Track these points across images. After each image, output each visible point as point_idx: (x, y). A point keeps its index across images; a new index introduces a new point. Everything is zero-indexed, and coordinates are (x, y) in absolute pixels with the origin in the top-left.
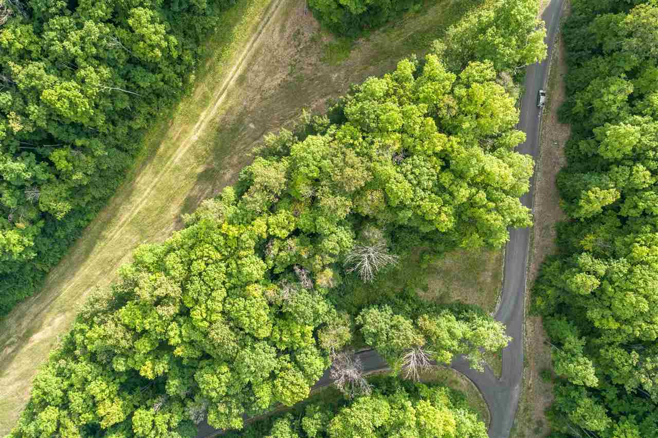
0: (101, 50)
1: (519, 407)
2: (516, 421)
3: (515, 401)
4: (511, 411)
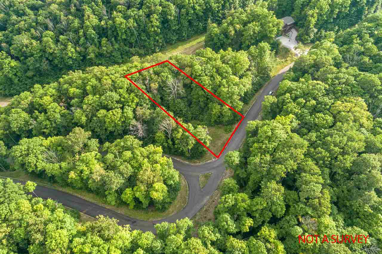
0: (139, 19)
1: (203, 207)
2: (198, 214)
3: (203, 203)
4: (198, 207)
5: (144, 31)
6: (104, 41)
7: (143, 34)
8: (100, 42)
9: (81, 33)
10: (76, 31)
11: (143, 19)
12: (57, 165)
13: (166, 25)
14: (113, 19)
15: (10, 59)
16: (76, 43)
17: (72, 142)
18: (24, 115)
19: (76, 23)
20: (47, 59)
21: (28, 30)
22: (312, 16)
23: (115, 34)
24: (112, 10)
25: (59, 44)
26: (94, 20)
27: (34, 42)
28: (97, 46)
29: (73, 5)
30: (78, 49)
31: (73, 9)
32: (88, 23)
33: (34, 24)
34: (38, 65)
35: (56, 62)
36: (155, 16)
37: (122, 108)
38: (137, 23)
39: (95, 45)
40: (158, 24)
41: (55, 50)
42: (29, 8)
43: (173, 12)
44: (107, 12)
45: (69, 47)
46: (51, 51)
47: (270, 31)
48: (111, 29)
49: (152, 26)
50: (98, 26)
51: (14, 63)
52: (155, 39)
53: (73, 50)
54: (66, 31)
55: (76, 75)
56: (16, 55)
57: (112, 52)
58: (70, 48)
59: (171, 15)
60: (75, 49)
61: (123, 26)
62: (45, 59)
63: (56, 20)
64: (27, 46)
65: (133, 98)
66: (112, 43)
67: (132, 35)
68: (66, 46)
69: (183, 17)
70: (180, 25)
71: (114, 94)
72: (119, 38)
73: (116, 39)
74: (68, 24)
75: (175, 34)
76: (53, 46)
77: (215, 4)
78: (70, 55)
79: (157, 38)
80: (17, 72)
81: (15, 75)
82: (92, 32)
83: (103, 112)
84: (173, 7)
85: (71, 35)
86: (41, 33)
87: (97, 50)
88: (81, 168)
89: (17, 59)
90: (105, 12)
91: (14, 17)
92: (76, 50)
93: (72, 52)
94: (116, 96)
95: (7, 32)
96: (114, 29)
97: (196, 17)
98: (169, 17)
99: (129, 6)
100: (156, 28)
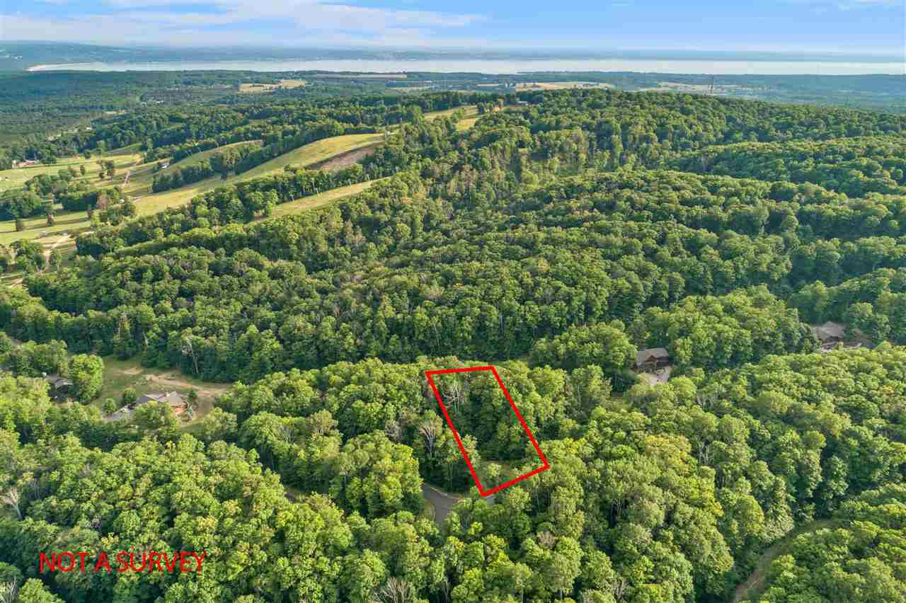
0: (446, 320)
5: (450, 335)
6: (394, 338)
7: (447, 339)
8: (388, 339)
9: (369, 324)
10: (363, 322)
11: (452, 320)
12: (287, 446)
13: (481, 334)
14: (413, 314)
15: (274, 340)
16: (359, 335)
17: (315, 420)
18: (270, 394)
19: (367, 312)
20: (317, 348)
21: (308, 313)
22: (683, 347)
23: (411, 332)
24: (416, 305)
25: (338, 332)
26: (390, 312)
27: (310, 326)
28: (384, 343)
29: (371, 292)
30: (358, 341)
31: (369, 297)
32: (380, 314)
33: (317, 307)
34: (303, 353)
35: (326, 352)
36: (469, 318)
37: (384, 404)
38: (443, 324)
39: (382, 341)
40: (470, 329)
41: (331, 338)
42: (317, 291)
43: (495, 318)
44: (410, 306)
45: (349, 337)
46: (325, 338)
47: (614, 357)
48: (407, 325)
49: (462, 331)
50: (393, 319)
51: (277, 345)
52: (463, 349)
53: (352, 341)
54: (351, 320)
55: (344, 366)
56: (282, 337)
57: (400, 354)
58: (350, 339)
59: (490, 322)
60: (355, 341)
61: (424, 324)
62: (314, 347)
63: (344, 305)
64: (299, 330)
65: (401, 396)
66: (403, 343)
67: (433, 337)
68: (345, 336)
69: (507, 327)
70: (501, 337)
71: (381, 386)
72: (414, 339)
73: (410, 338)
74: (358, 313)
75: (493, 347)
76: (330, 333)
77: (555, 316)
78: (347, 346)
79: (466, 348)
80: (276, 357)
81: (272, 360)
82: (382, 325)
83: (360, 403)
84: (495, 311)
85: (356, 324)
86: (322, 317)
87: (382, 348)
88: (314, 450)
89: (282, 342)
90: (407, 306)
91: (297, 298)
92: (355, 344)
93: (349, 343)
94: (382, 390)
95: (281, 312)
96: (411, 326)
97: (525, 329)
98: (487, 323)
99: (439, 303)
100: (466, 335)
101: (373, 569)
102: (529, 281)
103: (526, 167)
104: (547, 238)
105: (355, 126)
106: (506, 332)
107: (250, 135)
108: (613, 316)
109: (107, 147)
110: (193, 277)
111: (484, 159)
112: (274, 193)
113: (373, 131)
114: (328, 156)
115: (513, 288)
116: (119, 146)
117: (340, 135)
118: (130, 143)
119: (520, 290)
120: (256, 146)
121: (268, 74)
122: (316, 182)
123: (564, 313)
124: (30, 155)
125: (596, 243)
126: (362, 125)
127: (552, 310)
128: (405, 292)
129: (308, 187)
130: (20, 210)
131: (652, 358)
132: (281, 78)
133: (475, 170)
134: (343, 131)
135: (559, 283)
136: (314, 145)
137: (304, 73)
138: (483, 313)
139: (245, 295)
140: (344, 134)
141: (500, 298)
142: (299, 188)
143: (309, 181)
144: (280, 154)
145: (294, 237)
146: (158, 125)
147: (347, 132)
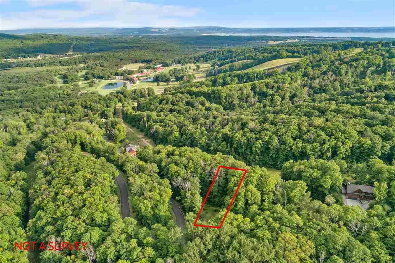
0: (250, 139)
5: (250, 148)
6: (224, 143)
7: (248, 150)
8: (221, 143)
11: (253, 140)
14: (235, 133)
24: (241, 129)
36: (260, 141)
38: (248, 141)
39: (217, 143)
40: (260, 147)
43: (275, 144)
49: (256, 147)
59: (272, 146)
60: (206, 140)
69: (281, 151)
70: (277, 156)
73: (232, 145)
79: (257, 157)
80: (176, 140)
84: (276, 141)
89: (181, 135)
90: (237, 129)
92: (206, 142)
93: (203, 141)
97: (291, 155)
98: (270, 146)
99: (251, 131)
100: (257, 149)
101: (91, 237)
102: (304, 128)
103: (369, 77)
104: (336, 109)
105: (292, 54)
106: (280, 154)
107: (250, 57)
108: (354, 160)
109: (203, 60)
110: (177, 105)
111: (342, 70)
112: (236, 79)
113: (300, 57)
114: (273, 66)
115: (293, 130)
116: (207, 61)
117: (284, 58)
118: (211, 60)
119: (296, 132)
120: (249, 61)
121: (283, 37)
122: (257, 76)
123: (317, 150)
124: (179, 62)
125: (365, 116)
126: (296, 54)
127: (309, 147)
128: (241, 123)
129: (253, 78)
130: (162, 79)
131: (359, 191)
132: (288, 39)
133: (334, 75)
134: (286, 56)
135: (322, 133)
136: (271, 62)
137: (300, 37)
138: (270, 140)
139: (187, 114)
140: (286, 58)
141: (283, 135)
142: (249, 78)
143: (253, 75)
144: (255, 65)
145: (224, 95)
146: (223, 54)
147: (288, 57)
